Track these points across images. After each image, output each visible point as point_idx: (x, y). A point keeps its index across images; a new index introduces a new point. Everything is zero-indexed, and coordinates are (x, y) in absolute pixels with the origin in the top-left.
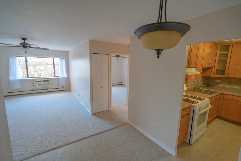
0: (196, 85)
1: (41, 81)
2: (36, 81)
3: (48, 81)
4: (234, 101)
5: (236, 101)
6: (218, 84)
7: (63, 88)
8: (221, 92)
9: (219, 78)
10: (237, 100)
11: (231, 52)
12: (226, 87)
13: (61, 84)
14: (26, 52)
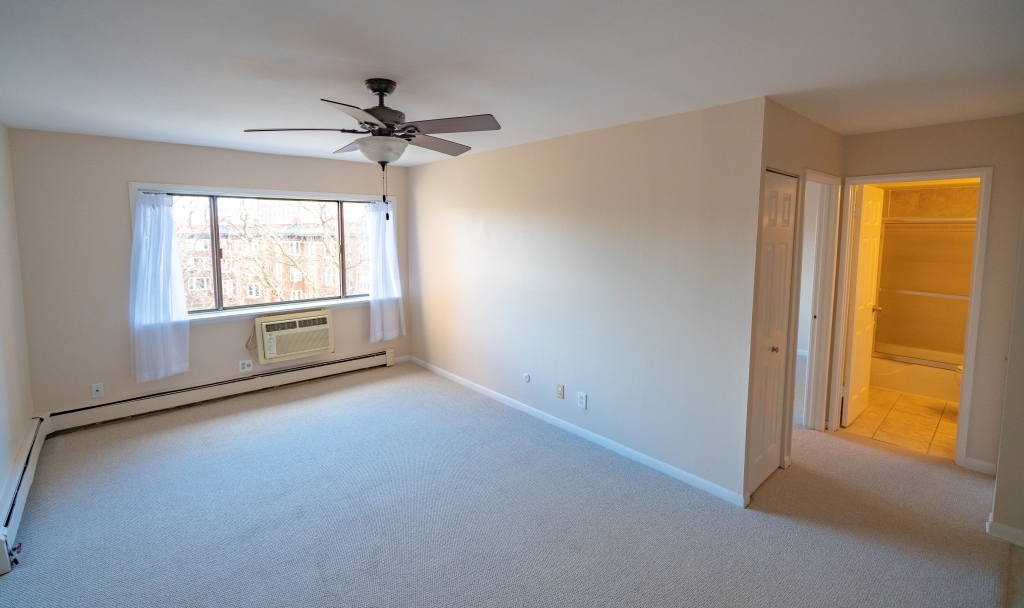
1: (292, 325)
2: (270, 328)
3: (324, 321)
7: (384, 353)
13: (376, 336)
14: (383, 164)
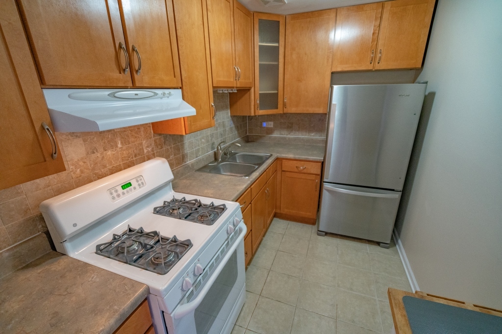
0: (218, 148)
4: (300, 172)
5: (304, 173)
6: (269, 131)
8: (275, 155)
9: (269, 118)
10: (305, 171)
11: (283, 43)
12: (285, 138)
